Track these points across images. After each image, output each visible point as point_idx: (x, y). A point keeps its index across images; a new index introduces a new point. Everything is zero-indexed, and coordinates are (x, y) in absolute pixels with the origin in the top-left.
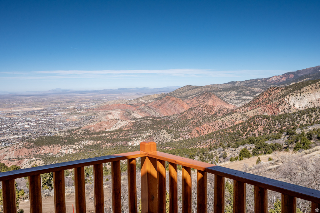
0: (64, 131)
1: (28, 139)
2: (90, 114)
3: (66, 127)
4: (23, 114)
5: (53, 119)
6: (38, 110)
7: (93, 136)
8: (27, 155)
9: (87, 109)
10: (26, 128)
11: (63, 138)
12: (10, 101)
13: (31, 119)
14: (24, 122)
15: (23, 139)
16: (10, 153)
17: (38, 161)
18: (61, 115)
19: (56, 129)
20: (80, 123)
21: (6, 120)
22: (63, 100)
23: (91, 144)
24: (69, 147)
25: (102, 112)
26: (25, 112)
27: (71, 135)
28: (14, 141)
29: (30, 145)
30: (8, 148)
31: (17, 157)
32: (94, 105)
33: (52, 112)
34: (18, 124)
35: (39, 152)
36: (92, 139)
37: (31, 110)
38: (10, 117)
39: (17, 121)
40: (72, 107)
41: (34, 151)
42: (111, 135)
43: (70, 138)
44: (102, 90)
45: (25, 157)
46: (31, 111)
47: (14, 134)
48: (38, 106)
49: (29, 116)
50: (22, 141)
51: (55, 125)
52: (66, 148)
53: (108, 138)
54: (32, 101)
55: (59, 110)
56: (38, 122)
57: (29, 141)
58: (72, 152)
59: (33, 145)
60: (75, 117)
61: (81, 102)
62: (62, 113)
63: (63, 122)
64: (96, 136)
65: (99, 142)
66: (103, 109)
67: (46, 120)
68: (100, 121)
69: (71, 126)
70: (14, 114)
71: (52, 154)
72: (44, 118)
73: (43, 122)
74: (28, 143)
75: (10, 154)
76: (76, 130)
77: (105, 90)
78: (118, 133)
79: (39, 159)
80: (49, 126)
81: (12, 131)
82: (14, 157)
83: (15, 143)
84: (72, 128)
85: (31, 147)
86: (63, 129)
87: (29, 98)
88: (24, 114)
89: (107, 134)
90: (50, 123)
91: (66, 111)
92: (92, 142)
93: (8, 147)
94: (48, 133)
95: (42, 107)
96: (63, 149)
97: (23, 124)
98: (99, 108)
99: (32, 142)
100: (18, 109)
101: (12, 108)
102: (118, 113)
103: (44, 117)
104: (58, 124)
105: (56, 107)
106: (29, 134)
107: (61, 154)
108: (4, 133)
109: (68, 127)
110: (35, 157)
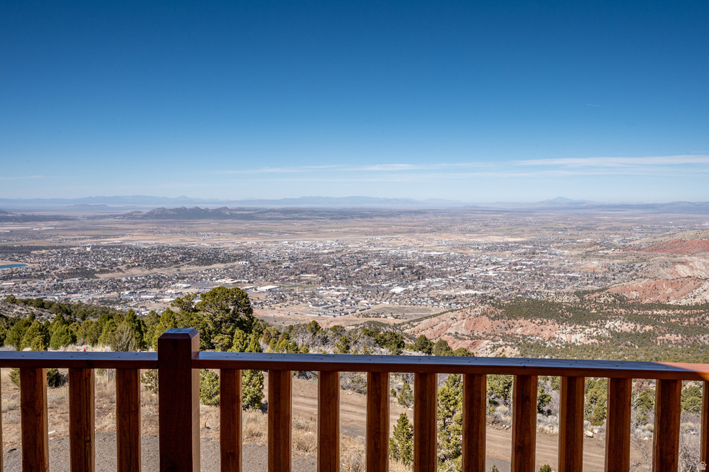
0: (568, 293)
1: (492, 301)
2: (630, 259)
3: (573, 284)
4: (485, 249)
5: (546, 263)
6: (515, 242)
7: (635, 312)
8: (488, 332)
9: (624, 248)
10: (491, 277)
11: (564, 307)
12: (464, 221)
13: (501, 260)
14: (487, 265)
15: (483, 299)
16: (459, 322)
17: (509, 347)
18: (562, 256)
19: (549, 286)
20: (605, 279)
21: (455, 258)
22: (570, 224)
23: (629, 331)
24: (575, 328)
25: (661, 257)
26: (490, 244)
27: (581, 303)
28: (467, 301)
29: (496, 312)
30: (455, 313)
31: (469, 333)
32: (641, 238)
33: (544, 249)
34: (475, 267)
35: (512, 330)
36: (630, 318)
37: (502, 241)
38: (462, 251)
39: (474, 262)
40: (589, 240)
41: (503, 326)
42: (682, 316)
43: (579, 309)
44: (666, 205)
45: (485, 336)
46: (502, 243)
47: (468, 287)
48: (515, 235)
49: (497, 252)
50: (482, 302)
51: (548, 276)
52: (569, 329)
53: (673, 321)
54: (505, 223)
55: (560, 245)
56: (513, 268)
57: (493, 305)
58: (582, 340)
59: (501, 313)
60: (594, 264)
61: (610, 229)
62: (566, 252)
63: (565, 271)
64: (641, 313)
65: (648, 328)
66: (664, 250)
67: (531, 265)
68: (655, 278)
69: (584, 282)
70: (470, 247)
71: (537, 338)
72: (528, 259)
73: (524, 267)
74: (492, 309)
75: (458, 325)
76: (593, 292)
77: (673, 204)
78: (701, 314)
79: (510, 343)
80: (536, 279)
81: (464, 280)
82: (464, 332)
83: (468, 304)
84: (586, 288)
85: (497, 317)
86: (564, 288)
87: (501, 217)
88: (489, 249)
89: (671, 312)
90: (538, 272)
91: (573, 248)
92: (632, 325)
93: (456, 310)
94: (533, 293)
95: (523, 237)
96: (561, 331)
97: (485, 268)
98: (655, 248)
99: (500, 307)
100: (479, 236)
101: (467, 235)
102: (704, 264)
103: (527, 257)
104: (555, 275)
105: (552, 238)
106: (494, 291)
107: (557, 342)
108: (450, 283)
109: (576, 285)
110: (504, 338)
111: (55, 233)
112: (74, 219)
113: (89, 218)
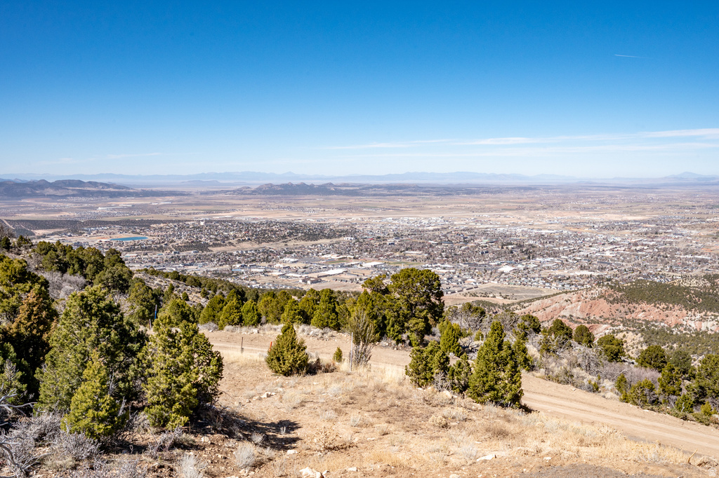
0: (696, 277)
1: (610, 283)
3: (702, 267)
4: (602, 227)
5: (671, 243)
6: (635, 221)
8: (606, 315)
10: (608, 257)
11: (692, 292)
12: (578, 197)
13: (618, 239)
14: (604, 244)
15: (600, 281)
16: (574, 305)
17: (631, 333)
18: (689, 237)
19: (674, 268)
21: (568, 237)
22: (698, 202)
24: (705, 315)
26: (606, 222)
27: (712, 287)
28: (582, 282)
29: (615, 295)
30: (569, 295)
31: (585, 316)
33: (668, 229)
34: (591, 246)
35: (633, 315)
37: (620, 220)
38: (575, 230)
39: (590, 241)
41: (623, 310)
43: (710, 294)
45: (602, 320)
46: (621, 222)
47: (582, 268)
48: (636, 213)
49: (615, 231)
50: (598, 284)
51: (673, 258)
52: (698, 316)
54: (624, 200)
55: (686, 224)
56: (633, 248)
57: (612, 287)
58: (713, 328)
59: (621, 296)
62: (694, 232)
63: (693, 253)
67: (653, 246)
69: (715, 265)
70: (584, 225)
71: (662, 324)
72: (650, 239)
73: (646, 248)
74: (611, 292)
75: (572, 308)
79: (632, 329)
80: (659, 260)
81: (578, 261)
82: (579, 314)
83: (583, 286)
84: (718, 272)
85: (616, 301)
86: (692, 271)
87: (620, 194)
88: (605, 228)
90: (662, 254)
91: (702, 228)
93: (570, 292)
94: (656, 275)
95: (645, 215)
96: (690, 318)
97: (601, 248)
99: (620, 290)
100: (595, 214)
101: (581, 213)
103: (649, 237)
104: (682, 257)
105: (678, 217)
106: (612, 272)
107: (685, 329)
108: (563, 264)
109: (705, 268)
110: (624, 322)
111: (172, 208)
112: (188, 194)
113: (202, 193)
